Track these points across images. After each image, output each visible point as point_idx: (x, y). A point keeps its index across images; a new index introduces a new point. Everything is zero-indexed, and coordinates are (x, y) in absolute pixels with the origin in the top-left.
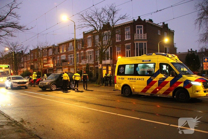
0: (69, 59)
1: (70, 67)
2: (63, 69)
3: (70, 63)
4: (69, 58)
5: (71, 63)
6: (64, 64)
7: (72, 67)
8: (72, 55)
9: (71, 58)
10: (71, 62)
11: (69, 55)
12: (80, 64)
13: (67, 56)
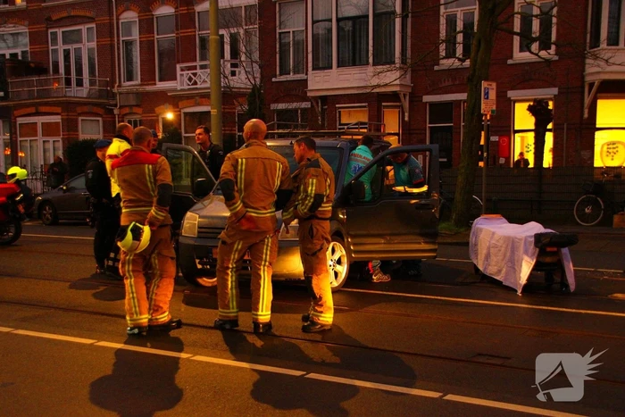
0: (55, 51)
1: (79, 110)
2: (20, 120)
3: (68, 82)
4: (61, 47)
5: (80, 83)
6: (30, 84)
7: (86, 109)
8: (84, 28)
9: (78, 51)
10: (79, 71)
11: (59, 31)
12: (149, 88)
13: (37, 39)
